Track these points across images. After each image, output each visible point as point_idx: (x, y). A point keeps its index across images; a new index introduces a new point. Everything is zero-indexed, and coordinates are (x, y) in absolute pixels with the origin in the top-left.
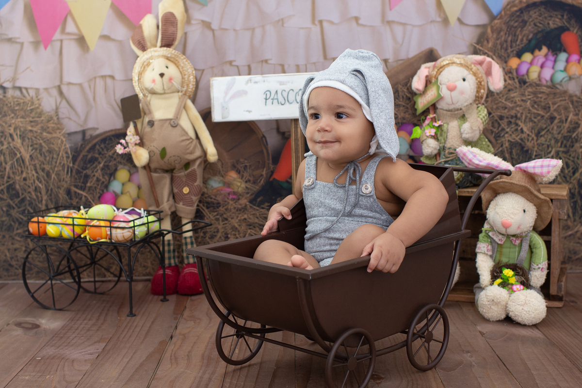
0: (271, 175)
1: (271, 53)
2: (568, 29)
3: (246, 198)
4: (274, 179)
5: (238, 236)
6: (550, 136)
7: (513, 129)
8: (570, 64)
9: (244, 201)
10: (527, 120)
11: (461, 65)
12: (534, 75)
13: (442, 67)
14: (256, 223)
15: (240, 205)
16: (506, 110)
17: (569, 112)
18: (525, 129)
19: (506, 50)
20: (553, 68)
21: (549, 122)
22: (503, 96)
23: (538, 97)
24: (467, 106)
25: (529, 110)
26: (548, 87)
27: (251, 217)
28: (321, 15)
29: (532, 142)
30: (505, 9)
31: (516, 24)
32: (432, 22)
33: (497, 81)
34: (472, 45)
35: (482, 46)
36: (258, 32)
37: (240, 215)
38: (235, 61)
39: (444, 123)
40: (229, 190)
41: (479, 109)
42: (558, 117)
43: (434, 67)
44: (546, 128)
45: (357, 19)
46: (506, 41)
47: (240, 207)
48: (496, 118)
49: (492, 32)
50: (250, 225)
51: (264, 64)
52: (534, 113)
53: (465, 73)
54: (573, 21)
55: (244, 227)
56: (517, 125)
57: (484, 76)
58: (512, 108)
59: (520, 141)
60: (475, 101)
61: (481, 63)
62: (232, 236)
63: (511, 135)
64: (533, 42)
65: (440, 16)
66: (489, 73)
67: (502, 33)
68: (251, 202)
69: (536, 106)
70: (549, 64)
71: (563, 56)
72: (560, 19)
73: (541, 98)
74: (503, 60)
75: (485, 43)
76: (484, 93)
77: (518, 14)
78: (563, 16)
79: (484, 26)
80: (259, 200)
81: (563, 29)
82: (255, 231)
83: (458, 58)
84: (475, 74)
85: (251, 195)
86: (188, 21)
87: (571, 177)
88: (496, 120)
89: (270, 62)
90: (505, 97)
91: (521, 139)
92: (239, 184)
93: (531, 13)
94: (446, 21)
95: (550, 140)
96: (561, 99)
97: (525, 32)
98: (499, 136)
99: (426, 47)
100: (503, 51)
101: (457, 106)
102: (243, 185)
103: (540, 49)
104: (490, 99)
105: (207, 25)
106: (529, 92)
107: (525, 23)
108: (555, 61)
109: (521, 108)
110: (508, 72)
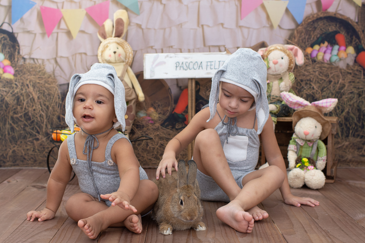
0: (173, 111)
1: (174, 42)
2: (339, 32)
3: (159, 123)
4: (175, 113)
5: (153, 144)
6: (329, 91)
7: (308, 87)
8: (340, 52)
9: (157, 125)
10: (316, 82)
11: (281, 50)
12: (320, 57)
13: (270, 51)
14: (164, 137)
15: (156, 126)
16: (304, 77)
17: (339, 78)
18: (315, 87)
19: (305, 43)
20: (331, 53)
21: (328, 83)
22: (303, 68)
23: (322, 70)
24: (283, 73)
25: (317, 77)
26: (328, 64)
27: (161, 133)
28: (203, 22)
29: (319, 95)
30: (304, 20)
31: (310, 29)
32: (264, 27)
33: (300, 60)
34: (286, 40)
35: (291, 41)
36: (167, 31)
37: (155, 133)
38: (154, 46)
39: (271, 82)
40: (149, 118)
41: (290, 74)
42: (333, 81)
43: (266, 50)
44: (326, 87)
45: (222, 24)
46: (305, 38)
47: (155, 128)
48: (299, 81)
49: (297, 33)
50: (161, 138)
51: (171, 48)
52: (320, 79)
53: (283, 54)
54: (342, 28)
55: (157, 139)
56: (310, 85)
57: (293, 57)
58: (308, 75)
59: (312, 94)
60: (288, 70)
61: (292, 49)
62: (151, 144)
63: (307, 91)
64: (320, 39)
65: (268, 24)
66: (296, 55)
67: (303, 34)
68: (162, 125)
69: (321, 74)
70: (329, 51)
71: (336, 47)
72: (335, 27)
73: (324, 70)
74: (304, 49)
75: (293, 39)
76: (293, 66)
77: (312, 23)
78: (336, 25)
79: (293, 30)
80: (166, 124)
81: (336, 32)
82: (163, 141)
83: (279, 46)
84: (288, 55)
85: (162, 121)
87: (340, 114)
88: (299, 82)
89: (174, 47)
90: (304, 69)
91: (313, 93)
92: (155, 115)
93: (319, 23)
94: (272, 27)
95: (329, 93)
96: (335, 71)
97: (316, 33)
98: (301, 91)
99: (261, 40)
100: (303, 44)
101: (278, 73)
102: (157, 116)
103: (324, 43)
104: (295, 70)
105: (139, 26)
106: (317, 67)
107: (315, 28)
108: (332, 50)
109: (313, 76)
110: (306, 56)
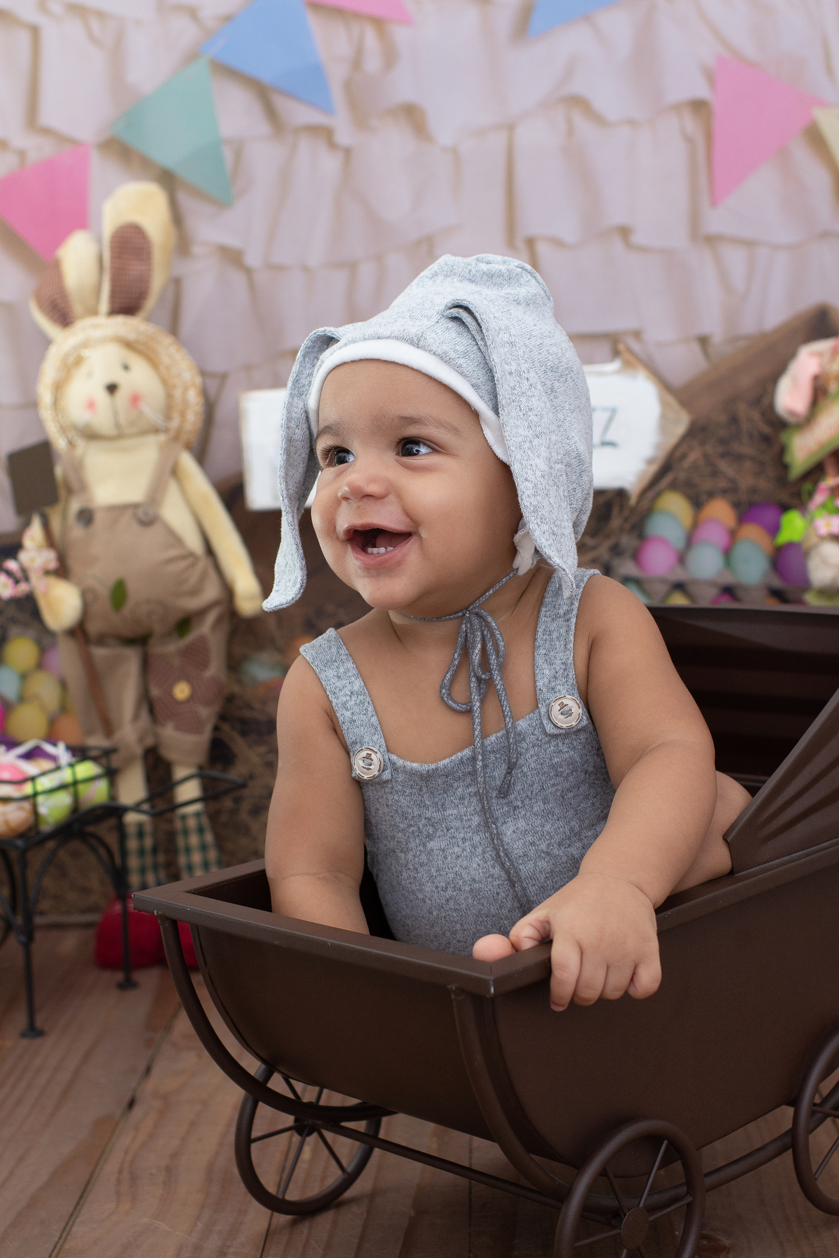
28: (533, 223)
32: (824, 235)
36: (367, 272)
43: (836, 351)
45: (624, 232)
86: (183, 244)
99: (810, 300)
105: (232, 257)
